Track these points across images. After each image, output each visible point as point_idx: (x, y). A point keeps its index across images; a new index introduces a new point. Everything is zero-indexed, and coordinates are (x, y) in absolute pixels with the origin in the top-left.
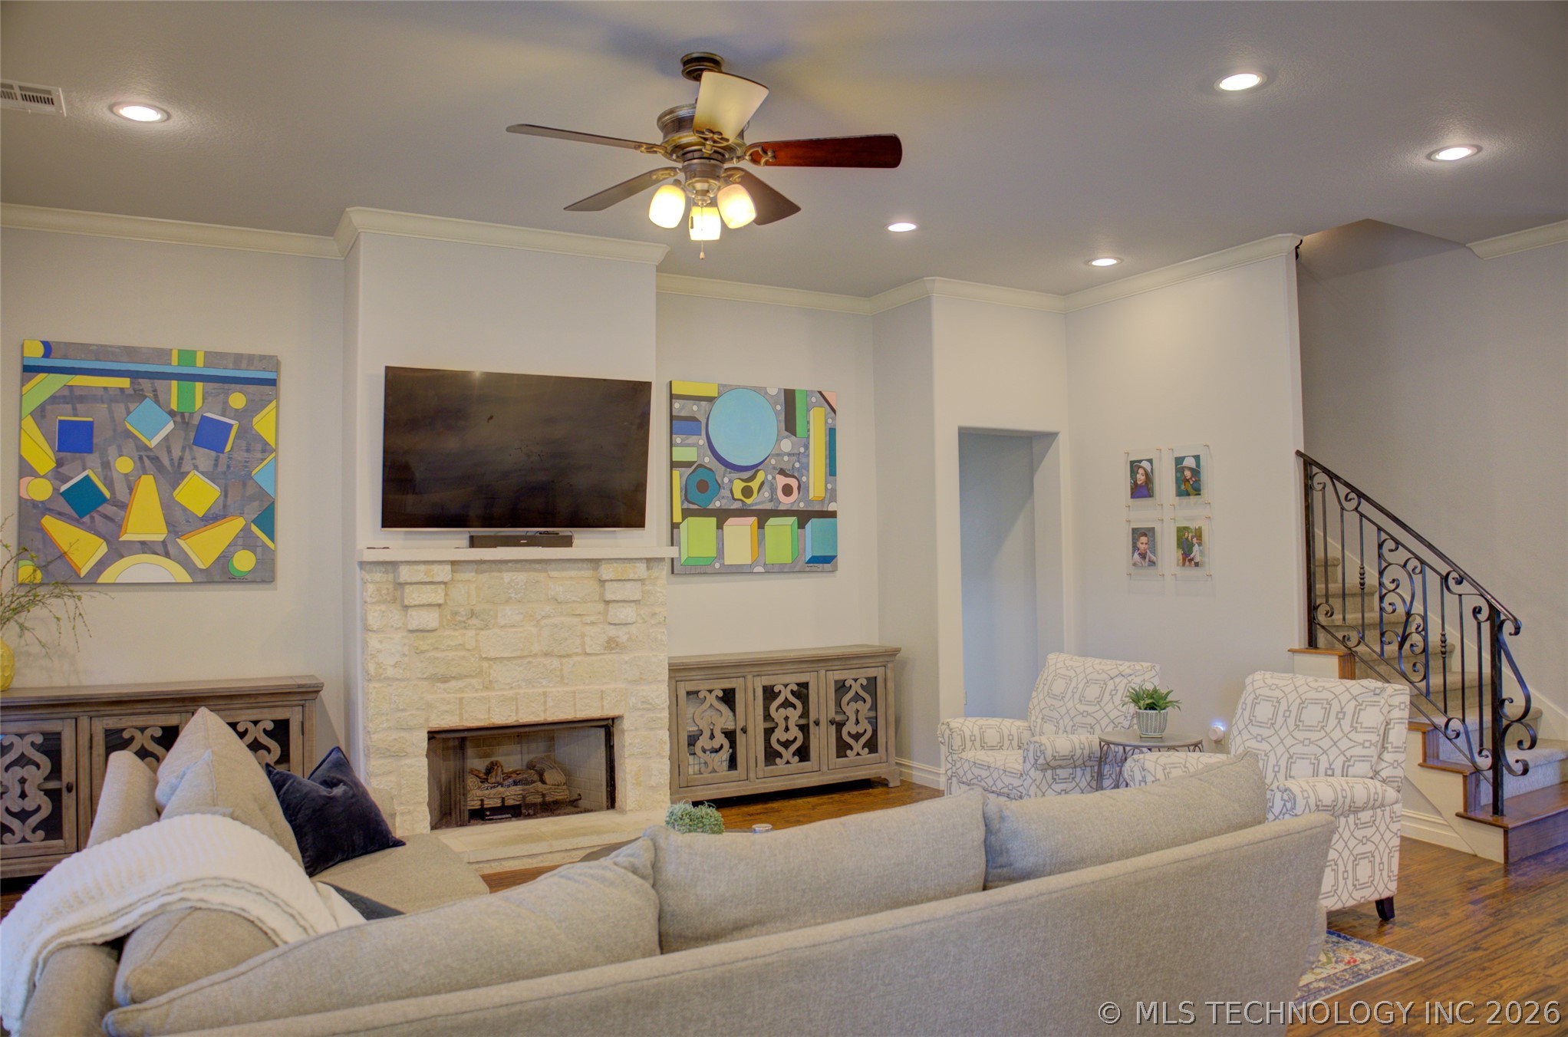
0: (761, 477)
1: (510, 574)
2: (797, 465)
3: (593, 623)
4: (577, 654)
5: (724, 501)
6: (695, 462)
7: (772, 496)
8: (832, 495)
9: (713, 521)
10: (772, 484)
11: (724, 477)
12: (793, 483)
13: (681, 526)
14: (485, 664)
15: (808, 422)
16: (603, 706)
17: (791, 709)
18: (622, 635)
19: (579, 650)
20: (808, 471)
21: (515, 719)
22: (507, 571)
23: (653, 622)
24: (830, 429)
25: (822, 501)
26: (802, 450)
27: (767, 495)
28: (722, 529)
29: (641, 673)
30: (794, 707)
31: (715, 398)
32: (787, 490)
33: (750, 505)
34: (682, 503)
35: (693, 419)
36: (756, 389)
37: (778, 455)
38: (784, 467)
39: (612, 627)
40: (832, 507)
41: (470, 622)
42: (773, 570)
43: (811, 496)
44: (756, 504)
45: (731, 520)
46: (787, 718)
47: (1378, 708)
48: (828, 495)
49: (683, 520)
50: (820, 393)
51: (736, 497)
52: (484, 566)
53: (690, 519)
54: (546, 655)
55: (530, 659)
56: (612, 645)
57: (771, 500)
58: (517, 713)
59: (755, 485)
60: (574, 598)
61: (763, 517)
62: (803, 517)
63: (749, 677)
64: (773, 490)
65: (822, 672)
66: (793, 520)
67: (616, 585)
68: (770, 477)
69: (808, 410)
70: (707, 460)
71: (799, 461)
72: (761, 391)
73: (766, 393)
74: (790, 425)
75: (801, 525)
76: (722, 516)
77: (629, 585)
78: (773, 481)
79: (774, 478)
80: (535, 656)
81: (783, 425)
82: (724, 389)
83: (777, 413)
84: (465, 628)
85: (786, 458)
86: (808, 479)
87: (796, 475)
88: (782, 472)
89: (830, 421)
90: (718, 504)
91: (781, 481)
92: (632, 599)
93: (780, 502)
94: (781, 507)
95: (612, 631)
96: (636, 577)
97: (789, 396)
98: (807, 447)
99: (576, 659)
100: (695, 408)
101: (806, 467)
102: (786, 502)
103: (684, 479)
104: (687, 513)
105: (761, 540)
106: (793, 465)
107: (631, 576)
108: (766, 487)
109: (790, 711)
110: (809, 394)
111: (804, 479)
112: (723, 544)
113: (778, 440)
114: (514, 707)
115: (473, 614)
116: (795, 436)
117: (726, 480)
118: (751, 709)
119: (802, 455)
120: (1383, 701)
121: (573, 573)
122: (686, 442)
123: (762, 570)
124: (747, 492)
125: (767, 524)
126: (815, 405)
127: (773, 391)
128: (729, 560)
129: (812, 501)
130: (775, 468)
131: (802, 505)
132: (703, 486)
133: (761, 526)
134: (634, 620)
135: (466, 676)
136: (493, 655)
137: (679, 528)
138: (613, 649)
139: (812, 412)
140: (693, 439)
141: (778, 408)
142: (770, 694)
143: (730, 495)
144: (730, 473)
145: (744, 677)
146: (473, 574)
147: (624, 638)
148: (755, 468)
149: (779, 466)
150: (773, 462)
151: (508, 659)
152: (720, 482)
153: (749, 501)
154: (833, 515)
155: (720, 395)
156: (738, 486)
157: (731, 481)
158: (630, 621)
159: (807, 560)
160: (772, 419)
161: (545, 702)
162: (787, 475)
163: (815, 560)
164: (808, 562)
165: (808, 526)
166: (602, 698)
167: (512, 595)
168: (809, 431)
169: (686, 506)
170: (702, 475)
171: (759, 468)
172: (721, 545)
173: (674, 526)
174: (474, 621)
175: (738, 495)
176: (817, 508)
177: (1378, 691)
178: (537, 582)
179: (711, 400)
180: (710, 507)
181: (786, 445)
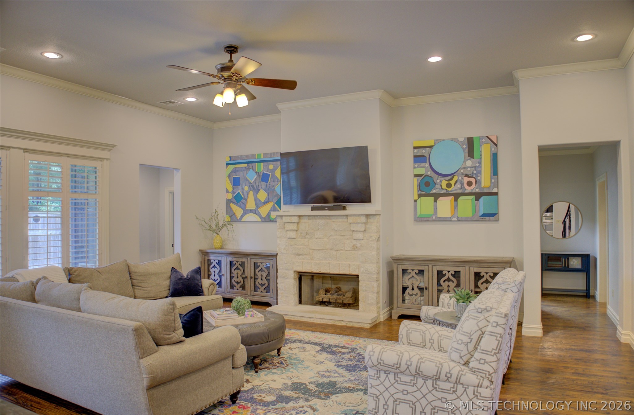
0: (456, 178)
1: (319, 220)
2: (475, 172)
3: (348, 239)
4: (342, 250)
5: (437, 190)
6: (424, 174)
7: (461, 187)
8: (496, 185)
9: (432, 198)
10: (462, 181)
11: (437, 179)
12: (473, 180)
13: (417, 201)
14: (311, 251)
15: (481, 151)
16: (350, 270)
17: (451, 282)
18: (358, 244)
19: (343, 249)
20: (481, 174)
21: (319, 271)
22: (318, 219)
23: (370, 239)
24: (494, 154)
25: (489, 188)
26: (477, 165)
27: (459, 186)
28: (436, 202)
29: (366, 259)
30: (453, 282)
31: (433, 146)
32: (470, 184)
33: (450, 191)
34: (418, 192)
35: (423, 156)
36: (452, 140)
37: (464, 168)
38: (468, 173)
39: (355, 241)
40: (495, 190)
41: (306, 236)
42: (461, 220)
43: (483, 186)
44: (453, 191)
45: (441, 198)
46: (448, 286)
47: (476, 321)
48: (492, 185)
49: (418, 199)
50: (487, 137)
51: (443, 188)
52: (311, 217)
53: (422, 198)
54: (331, 249)
55: (325, 251)
56: (354, 247)
57: (461, 189)
58: (320, 269)
59: (453, 182)
60: (341, 229)
61: (456, 196)
62: (478, 196)
63: (430, 266)
64: (462, 184)
65: (467, 268)
66: (473, 197)
67: (354, 225)
68: (460, 178)
69: (481, 146)
70: (429, 173)
71: (476, 170)
72: (456, 140)
73: (458, 141)
74: (471, 153)
75: (477, 199)
76: (436, 197)
77: (359, 225)
78: (462, 180)
79: (462, 178)
80: (327, 249)
81: (467, 154)
82: (437, 142)
83: (464, 149)
84: (305, 238)
85: (469, 169)
86: (481, 177)
87: (474, 176)
88: (467, 176)
89: (493, 149)
90: (434, 191)
91: (466, 180)
92: (360, 230)
93: (466, 189)
94: (466, 192)
95: (355, 242)
96: (361, 222)
97: (470, 141)
98: (480, 163)
99: (342, 252)
100: (424, 151)
101: (480, 172)
102: (468, 189)
103: (419, 182)
104: (420, 196)
105: (456, 207)
106: (473, 172)
107: (359, 221)
108: (458, 183)
109: (450, 283)
110: (481, 138)
111: (479, 178)
112: (437, 208)
113: (465, 161)
114: (319, 267)
115: (307, 234)
116: (474, 158)
117: (438, 181)
118: (430, 280)
119: (478, 168)
120: (482, 317)
121: (340, 220)
122: (420, 166)
123: (456, 220)
124: (449, 185)
125: (459, 199)
126: (484, 143)
127: (461, 139)
128: (440, 215)
129: (483, 188)
130: (463, 174)
131: (477, 190)
132: (427, 184)
133: (456, 200)
134: (362, 238)
135: (305, 255)
136: (313, 248)
137: (416, 202)
138: (355, 249)
139: (482, 147)
140: (423, 164)
141: (465, 146)
142: (440, 274)
143: (440, 187)
144: (440, 178)
145: (428, 265)
146: (307, 220)
147: (359, 245)
148: (453, 175)
149: (465, 173)
150: (462, 171)
151: (319, 250)
152: (435, 182)
153: (449, 190)
154: (496, 194)
155: (435, 144)
156: (444, 184)
157: (441, 181)
158: (360, 239)
159: (480, 215)
160: (461, 152)
161: (329, 266)
162: (469, 177)
163: (484, 215)
164: (481, 216)
165: (481, 200)
166: (350, 267)
167: (320, 228)
168: (481, 155)
169: (420, 192)
170: (427, 179)
171: (455, 174)
172: (436, 209)
173: (415, 201)
174: (308, 236)
175: (444, 186)
176: (486, 191)
177: (480, 310)
178: (328, 223)
179: (431, 147)
180: (431, 192)
181: (469, 163)
